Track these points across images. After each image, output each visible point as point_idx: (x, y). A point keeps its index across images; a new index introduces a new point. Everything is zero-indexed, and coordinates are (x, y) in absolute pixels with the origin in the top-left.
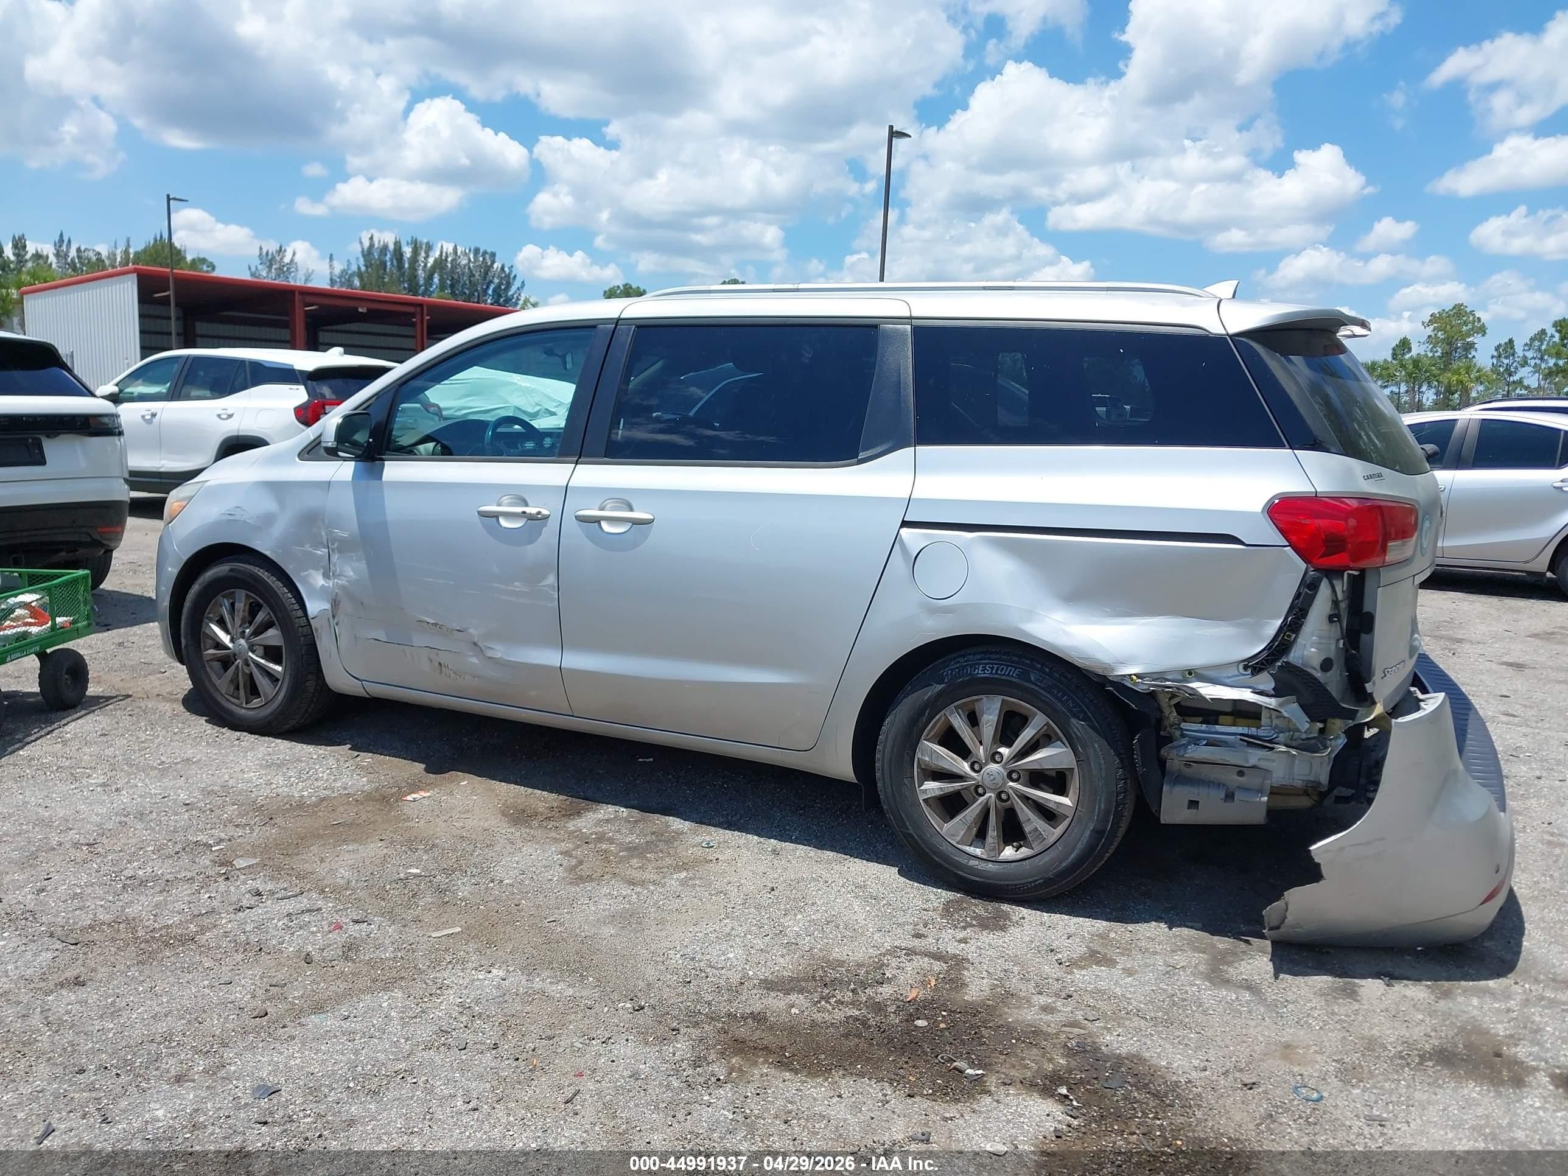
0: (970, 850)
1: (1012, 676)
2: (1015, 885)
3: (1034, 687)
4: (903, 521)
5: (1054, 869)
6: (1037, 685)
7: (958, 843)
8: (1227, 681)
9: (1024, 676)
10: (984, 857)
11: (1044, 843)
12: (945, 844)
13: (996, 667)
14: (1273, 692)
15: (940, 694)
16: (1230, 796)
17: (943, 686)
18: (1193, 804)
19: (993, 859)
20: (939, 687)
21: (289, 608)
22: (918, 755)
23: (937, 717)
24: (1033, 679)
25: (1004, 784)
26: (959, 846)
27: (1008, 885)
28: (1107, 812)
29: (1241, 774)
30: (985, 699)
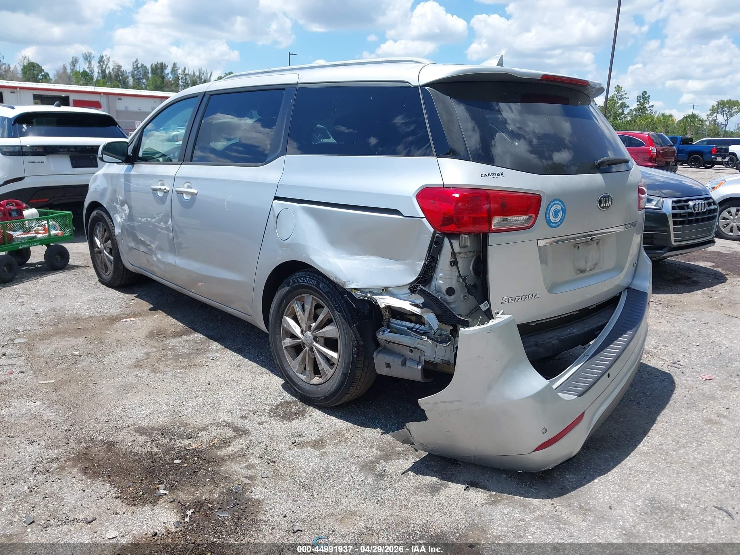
0: (301, 376)
1: (313, 285)
2: (314, 398)
3: (321, 292)
4: (275, 197)
5: (328, 391)
6: (322, 291)
7: (296, 372)
8: (402, 296)
9: (318, 285)
10: (305, 381)
11: (326, 377)
12: (291, 372)
13: (308, 279)
14: (421, 305)
15: (288, 292)
16: (404, 363)
17: (289, 287)
18: (388, 365)
19: (308, 382)
20: (287, 288)
21: (111, 231)
22: (283, 324)
23: (289, 304)
24: (321, 287)
25: (312, 343)
26: (296, 373)
27: (311, 397)
28: (348, 364)
29: (411, 351)
30: (306, 297)
